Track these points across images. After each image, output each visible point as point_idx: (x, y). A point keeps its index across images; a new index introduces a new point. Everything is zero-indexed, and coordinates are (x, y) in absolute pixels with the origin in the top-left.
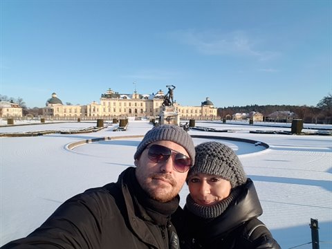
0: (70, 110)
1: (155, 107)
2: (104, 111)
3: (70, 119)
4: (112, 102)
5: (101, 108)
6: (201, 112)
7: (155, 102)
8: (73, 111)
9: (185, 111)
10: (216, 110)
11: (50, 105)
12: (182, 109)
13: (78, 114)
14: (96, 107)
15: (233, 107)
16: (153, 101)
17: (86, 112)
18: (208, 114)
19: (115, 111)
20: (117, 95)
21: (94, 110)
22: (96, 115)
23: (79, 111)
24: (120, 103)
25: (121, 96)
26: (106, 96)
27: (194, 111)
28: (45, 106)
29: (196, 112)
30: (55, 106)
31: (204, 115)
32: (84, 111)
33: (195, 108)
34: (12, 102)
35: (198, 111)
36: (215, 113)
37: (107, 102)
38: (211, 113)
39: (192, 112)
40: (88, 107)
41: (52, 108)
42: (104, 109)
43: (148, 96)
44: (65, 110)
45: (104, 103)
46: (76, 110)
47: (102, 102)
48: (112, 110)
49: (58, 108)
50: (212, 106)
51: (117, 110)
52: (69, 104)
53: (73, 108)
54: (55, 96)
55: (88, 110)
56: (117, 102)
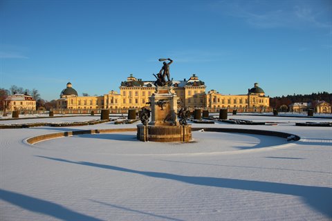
0: (85, 101)
1: (187, 96)
2: (124, 102)
3: (84, 112)
4: (134, 91)
5: (120, 99)
6: (248, 101)
7: (187, 91)
8: (88, 102)
9: (226, 101)
10: (268, 99)
11: (64, 96)
12: (221, 98)
13: (94, 107)
14: (115, 97)
15: (295, 96)
16: (184, 89)
17: (103, 104)
18: (258, 105)
19: (137, 102)
20: (140, 83)
21: (112, 102)
22: (114, 107)
23: (95, 102)
24: (144, 93)
25: (146, 84)
26: (127, 85)
27: (238, 101)
28: (59, 98)
29: (241, 102)
30: (69, 98)
31: (251, 105)
32: (100, 102)
33: (240, 97)
34: (26, 94)
35: (244, 101)
36: (266, 103)
37: (127, 91)
38: (261, 104)
39: (235, 102)
40: (106, 98)
41: (66, 100)
42: (124, 100)
43: (178, 82)
44: (80, 102)
45: (124, 92)
46: (91, 101)
47: (121, 92)
48: (134, 101)
49: (72, 100)
50: (262, 94)
51: (140, 101)
52: (86, 95)
53: (89, 99)
54: (70, 86)
55: (105, 102)
56: (140, 92)
